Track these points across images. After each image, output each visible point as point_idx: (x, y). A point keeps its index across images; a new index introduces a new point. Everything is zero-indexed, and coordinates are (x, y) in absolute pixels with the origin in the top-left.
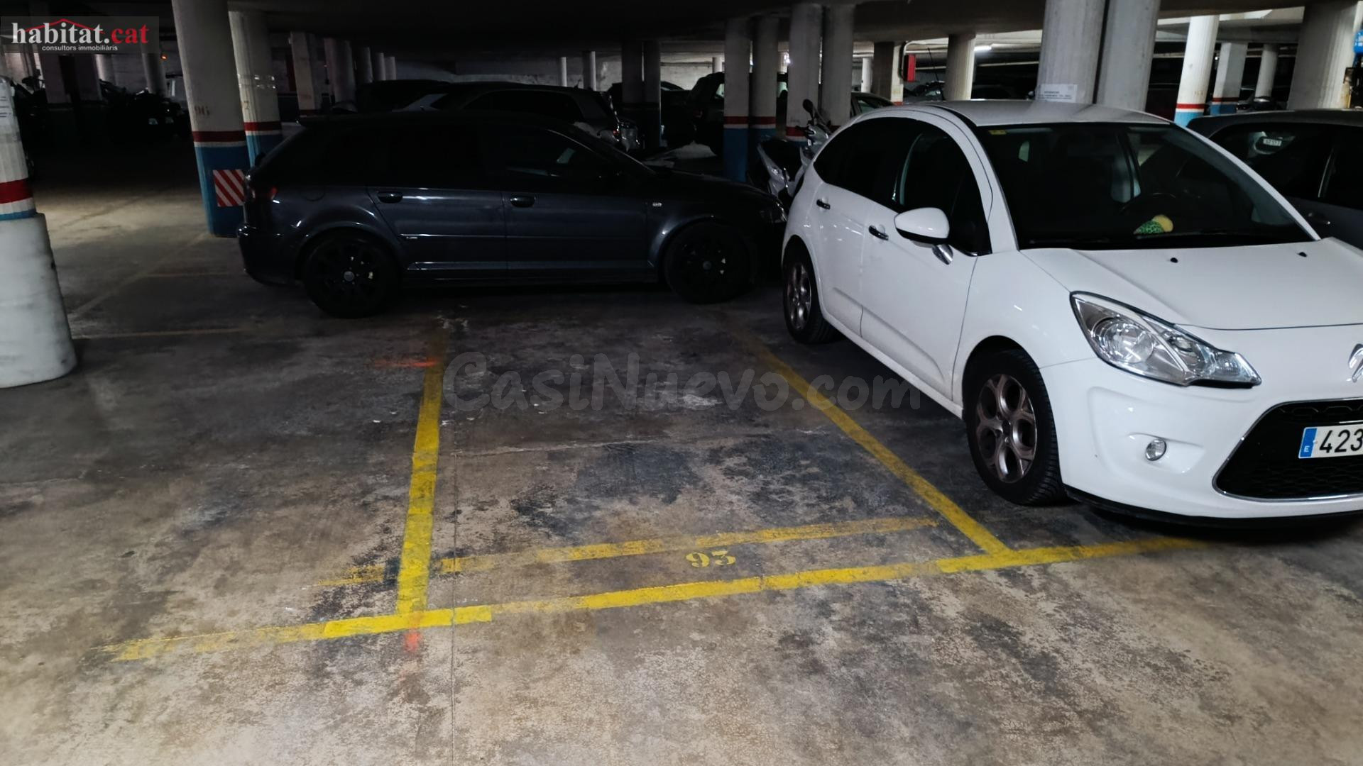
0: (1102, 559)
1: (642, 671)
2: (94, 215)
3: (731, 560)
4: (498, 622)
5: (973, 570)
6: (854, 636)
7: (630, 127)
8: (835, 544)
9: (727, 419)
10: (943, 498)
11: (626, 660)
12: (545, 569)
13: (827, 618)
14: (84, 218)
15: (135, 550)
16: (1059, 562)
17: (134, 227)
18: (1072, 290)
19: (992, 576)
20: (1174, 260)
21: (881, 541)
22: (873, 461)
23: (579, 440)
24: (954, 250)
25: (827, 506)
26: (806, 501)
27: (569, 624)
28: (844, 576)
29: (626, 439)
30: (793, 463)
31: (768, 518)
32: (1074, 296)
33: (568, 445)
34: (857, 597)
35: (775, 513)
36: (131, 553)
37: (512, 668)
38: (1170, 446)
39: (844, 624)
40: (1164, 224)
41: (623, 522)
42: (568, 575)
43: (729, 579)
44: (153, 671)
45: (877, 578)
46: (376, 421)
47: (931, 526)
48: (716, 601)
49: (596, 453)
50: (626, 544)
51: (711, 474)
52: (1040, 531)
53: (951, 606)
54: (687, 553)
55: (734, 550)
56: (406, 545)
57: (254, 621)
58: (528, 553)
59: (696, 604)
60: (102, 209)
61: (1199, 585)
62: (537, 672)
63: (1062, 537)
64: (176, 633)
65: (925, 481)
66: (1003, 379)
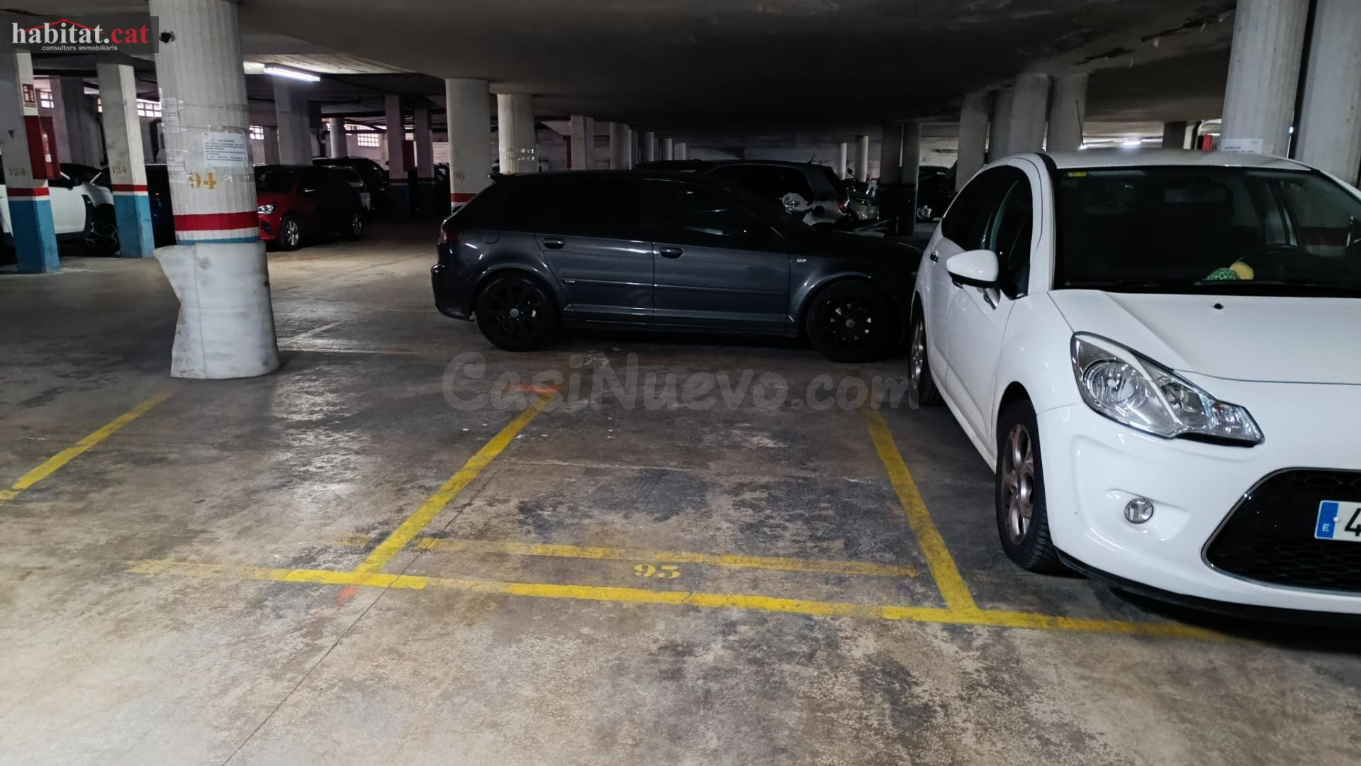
0: (1078, 633)
1: (513, 648)
2: (380, 265)
3: (676, 575)
4: (426, 591)
5: (918, 620)
6: (738, 657)
7: (872, 205)
8: (792, 576)
9: (780, 460)
10: (945, 554)
11: (507, 636)
12: (502, 557)
13: (724, 636)
14: (373, 266)
15: (207, 499)
16: (1024, 628)
17: (404, 274)
18: (1075, 331)
19: (934, 629)
20: (1218, 306)
21: (840, 580)
22: (897, 512)
23: (625, 462)
24: (1002, 294)
25: (813, 545)
26: (794, 538)
27: (481, 603)
28: (773, 604)
29: (667, 465)
30: (812, 505)
31: (744, 547)
32: (1077, 337)
33: (610, 464)
34: (770, 625)
35: (754, 543)
36: (203, 501)
37: (406, 628)
38: (1157, 508)
39: (737, 644)
40: (1243, 271)
41: (603, 531)
42: (517, 565)
43: (659, 590)
44: (147, 583)
45: (807, 611)
46: (465, 430)
47: (907, 576)
48: (631, 605)
49: (630, 474)
50: (591, 549)
51: (722, 503)
52: (1029, 598)
53: (864, 647)
54: (639, 563)
55: (683, 568)
56: (406, 524)
57: (244, 560)
58: (501, 542)
59: (609, 605)
60: (391, 261)
61: (1178, 675)
62: (424, 634)
63: (1052, 606)
64: (184, 560)
65: (939, 536)
66: (1019, 429)
